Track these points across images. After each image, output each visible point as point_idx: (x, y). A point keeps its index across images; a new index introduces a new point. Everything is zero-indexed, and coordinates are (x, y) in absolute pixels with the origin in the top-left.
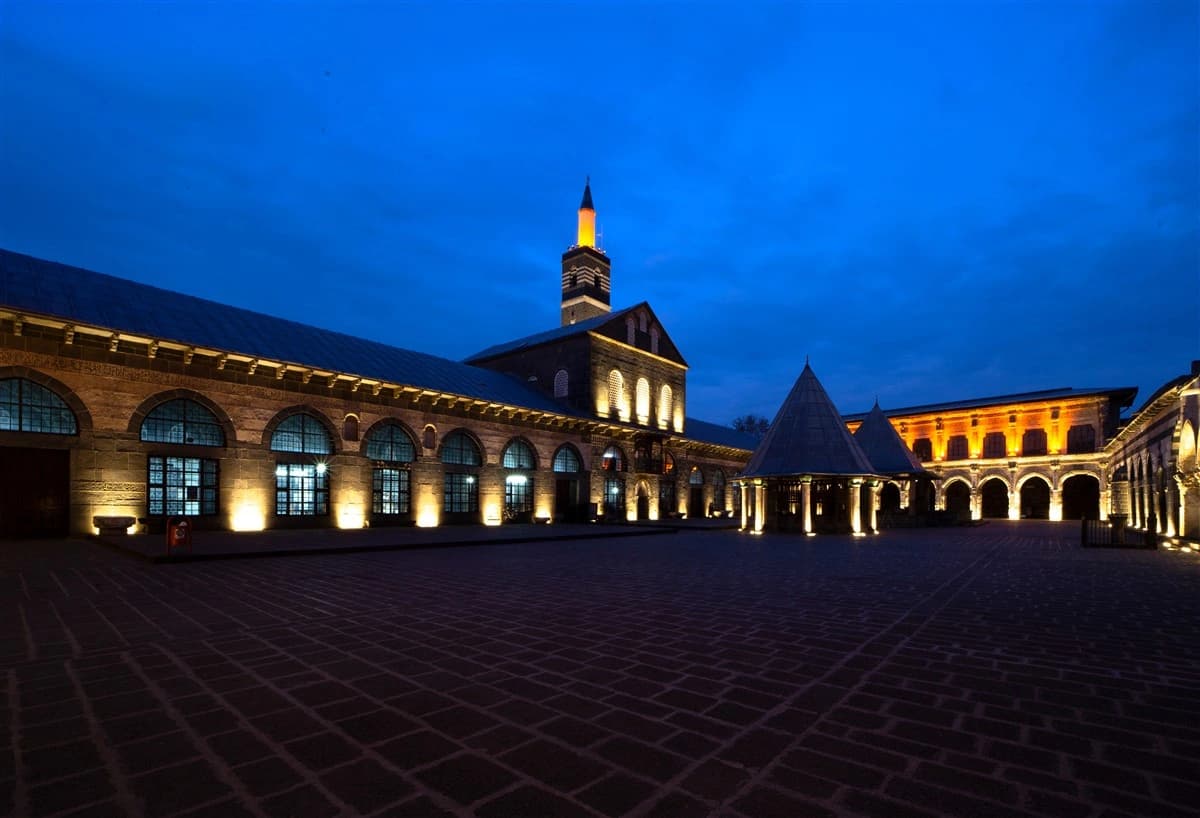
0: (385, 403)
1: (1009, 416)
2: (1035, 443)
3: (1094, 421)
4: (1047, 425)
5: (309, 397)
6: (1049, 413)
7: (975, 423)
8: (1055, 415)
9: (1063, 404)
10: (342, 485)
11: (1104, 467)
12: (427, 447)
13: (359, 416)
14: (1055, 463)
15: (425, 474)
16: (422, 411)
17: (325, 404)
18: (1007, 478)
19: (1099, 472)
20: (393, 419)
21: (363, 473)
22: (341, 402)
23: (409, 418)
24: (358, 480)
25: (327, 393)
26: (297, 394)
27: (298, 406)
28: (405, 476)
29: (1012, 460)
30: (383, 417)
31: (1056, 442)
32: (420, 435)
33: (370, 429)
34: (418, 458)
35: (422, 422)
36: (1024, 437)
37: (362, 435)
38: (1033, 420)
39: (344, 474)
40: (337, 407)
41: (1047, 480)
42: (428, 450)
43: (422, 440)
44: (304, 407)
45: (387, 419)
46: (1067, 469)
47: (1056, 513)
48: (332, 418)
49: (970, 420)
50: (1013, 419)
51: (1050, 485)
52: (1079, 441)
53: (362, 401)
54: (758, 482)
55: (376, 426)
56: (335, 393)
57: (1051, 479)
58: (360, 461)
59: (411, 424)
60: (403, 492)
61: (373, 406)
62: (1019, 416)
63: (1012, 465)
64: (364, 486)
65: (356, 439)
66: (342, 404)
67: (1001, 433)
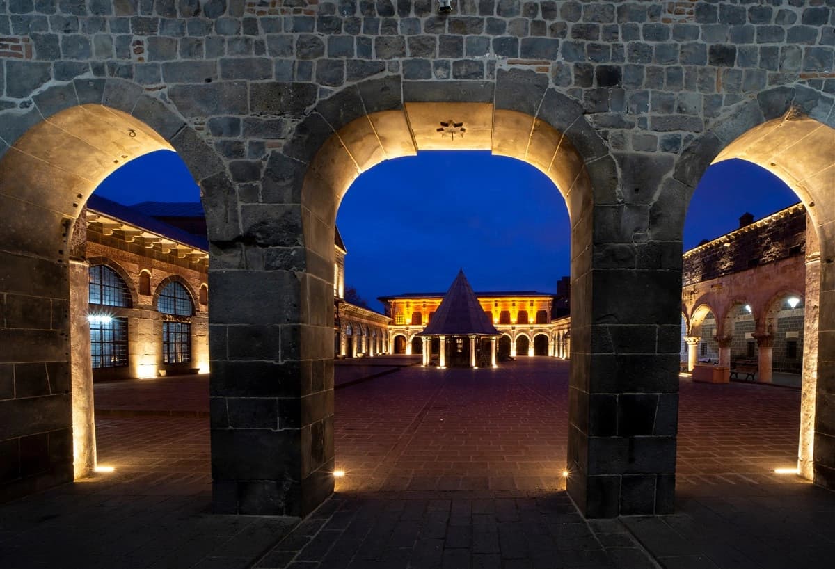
0: (171, 262)
1: (512, 303)
2: (523, 318)
3: (547, 309)
4: (528, 309)
5: (109, 249)
6: (529, 303)
7: (496, 305)
8: (532, 305)
9: (535, 299)
10: (139, 337)
11: (551, 331)
12: (202, 304)
13: (151, 272)
14: (532, 328)
15: (201, 327)
16: (198, 271)
17: (123, 258)
18: (511, 335)
19: (549, 333)
20: (178, 277)
21: (155, 326)
22: (137, 257)
23: (189, 277)
24: (151, 332)
25: (123, 247)
26: (97, 245)
27: (99, 258)
28: (185, 329)
29: (513, 326)
30: (171, 274)
31: (532, 318)
32: (198, 293)
33: (160, 285)
34: (196, 312)
35: (197, 280)
36: (519, 314)
37: (154, 289)
38: (522, 306)
39: (140, 326)
40: (133, 261)
41: (528, 336)
42: (203, 306)
43: (198, 297)
44: (105, 259)
45: (173, 276)
46: (536, 331)
47: (531, 353)
48: (130, 272)
49: (494, 303)
50: (514, 305)
51: (529, 338)
52: (541, 318)
53: (154, 258)
54: (442, 338)
55: (165, 282)
56: (131, 248)
57: (530, 336)
58: (153, 315)
59: (191, 282)
60: (184, 343)
61: (162, 263)
62: (517, 303)
63: (513, 328)
64: (156, 337)
65: (149, 294)
66: (137, 259)
67: (508, 312)
